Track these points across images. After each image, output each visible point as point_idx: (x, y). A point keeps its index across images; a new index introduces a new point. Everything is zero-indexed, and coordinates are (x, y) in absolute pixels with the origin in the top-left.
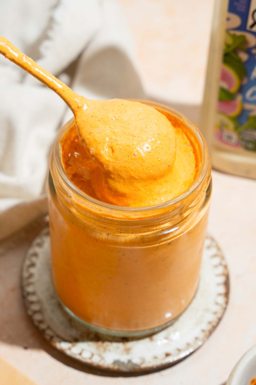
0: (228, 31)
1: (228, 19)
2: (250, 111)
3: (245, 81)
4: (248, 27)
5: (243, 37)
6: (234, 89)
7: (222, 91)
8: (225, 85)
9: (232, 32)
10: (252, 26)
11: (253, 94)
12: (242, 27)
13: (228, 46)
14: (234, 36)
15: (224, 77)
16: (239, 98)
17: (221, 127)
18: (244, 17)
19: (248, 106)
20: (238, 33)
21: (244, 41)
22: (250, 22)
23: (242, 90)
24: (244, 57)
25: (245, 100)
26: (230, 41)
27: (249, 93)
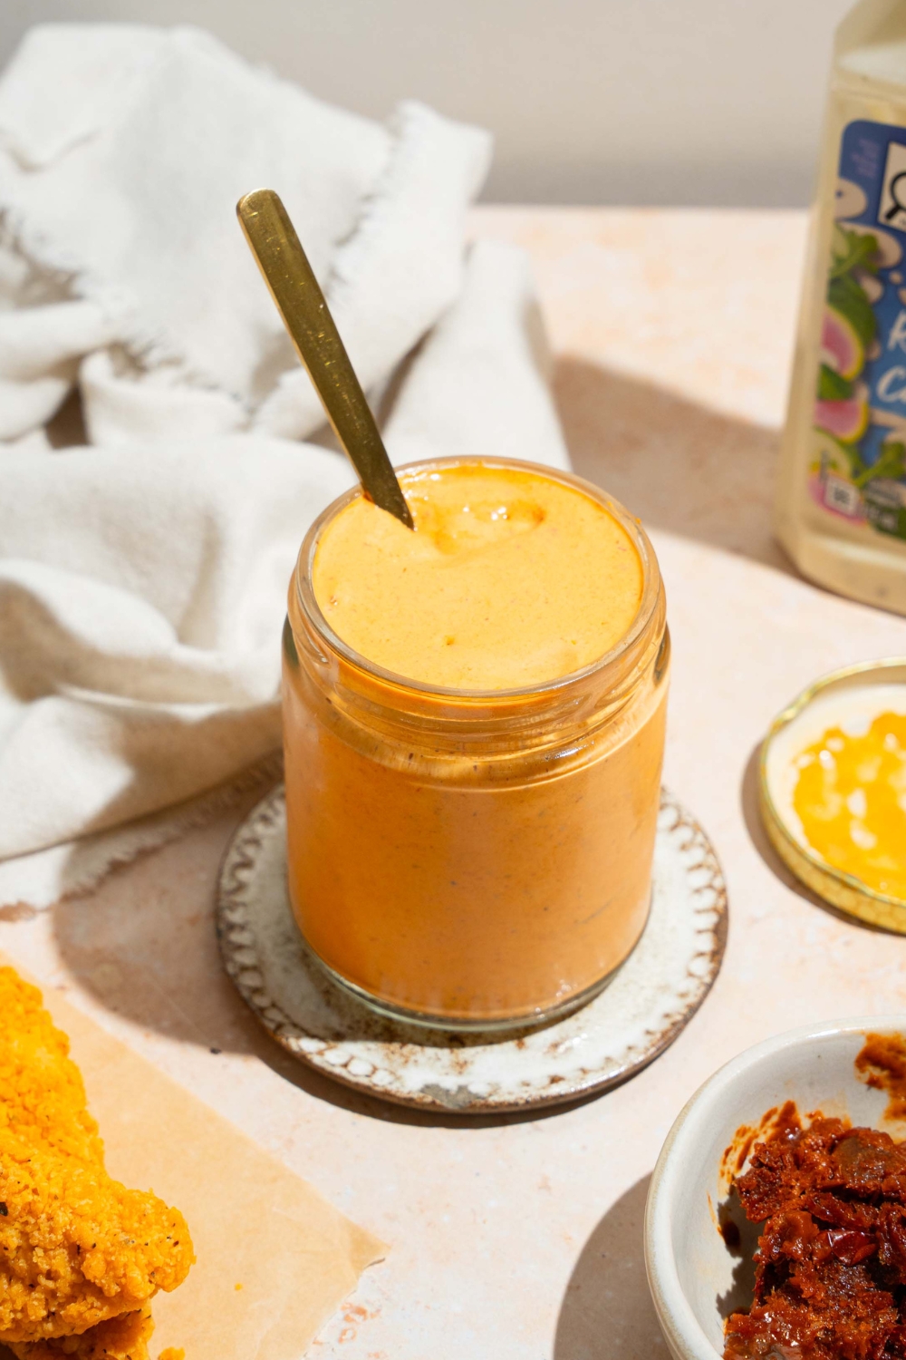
0: (838, 221)
1: (839, 194)
2: (887, 429)
3: (876, 353)
4: (882, 219)
5: (871, 240)
6: (852, 370)
7: (826, 371)
8: (833, 362)
9: (848, 227)
10: (891, 214)
11: (896, 385)
12: (870, 216)
13: (839, 261)
14: (851, 236)
15: (831, 339)
16: (863, 394)
17: (823, 468)
18: (874, 191)
19: (882, 417)
20: (862, 230)
21: (874, 252)
22: (887, 204)
23: (869, 373)
24: (873, 289)
25: (874, 401)
26: (843, 250)
27: (884, 383)
